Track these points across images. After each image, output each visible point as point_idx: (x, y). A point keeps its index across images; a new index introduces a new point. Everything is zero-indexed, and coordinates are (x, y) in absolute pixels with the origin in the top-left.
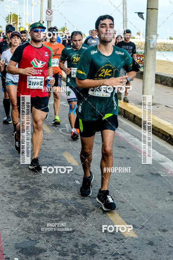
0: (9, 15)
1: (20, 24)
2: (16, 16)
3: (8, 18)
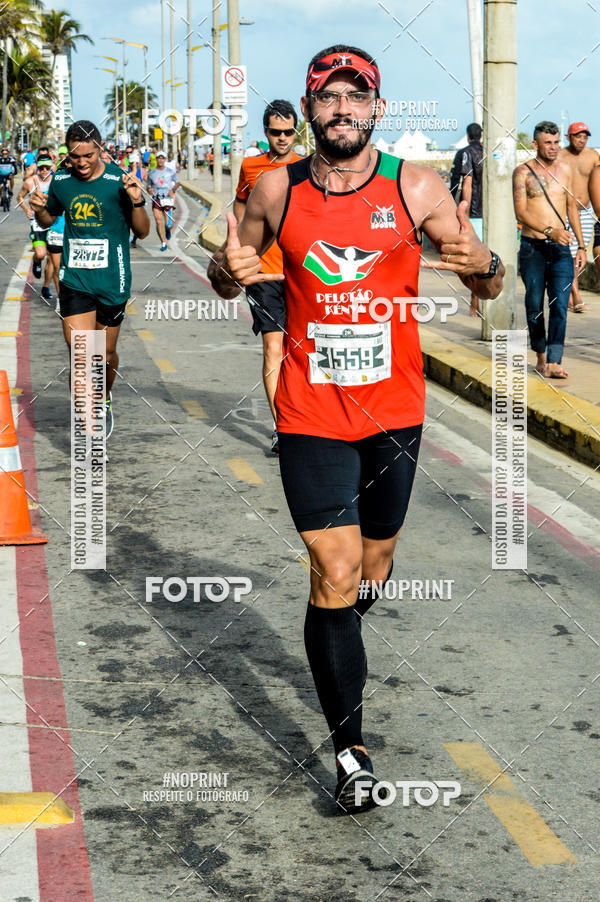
0: (115, 89)
2: (140, 90)
3: (114, 96)
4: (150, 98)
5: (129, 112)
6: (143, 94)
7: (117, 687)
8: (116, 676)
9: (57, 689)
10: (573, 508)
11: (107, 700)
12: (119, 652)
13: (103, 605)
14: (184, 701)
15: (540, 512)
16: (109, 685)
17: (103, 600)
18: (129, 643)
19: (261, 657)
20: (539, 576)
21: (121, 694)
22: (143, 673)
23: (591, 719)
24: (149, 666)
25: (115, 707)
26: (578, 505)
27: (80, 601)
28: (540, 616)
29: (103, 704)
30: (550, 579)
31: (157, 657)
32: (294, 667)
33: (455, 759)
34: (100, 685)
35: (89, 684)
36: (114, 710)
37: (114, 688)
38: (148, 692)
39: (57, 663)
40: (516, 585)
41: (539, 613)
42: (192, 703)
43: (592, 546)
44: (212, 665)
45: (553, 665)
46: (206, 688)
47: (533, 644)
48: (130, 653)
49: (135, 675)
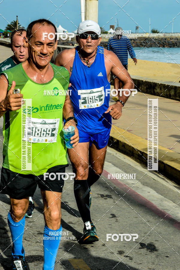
10: (118, 169)
15: (106, 171)
20: (105, 195)
23: (124, 250)
26: (120, 168)
28: (105, 210)
30: (109, 197)
33: (73, 265)
40: (96, 199)
41: (105, 209)
43: (125, 184)
45: (110, 229)
47: (103, 221)
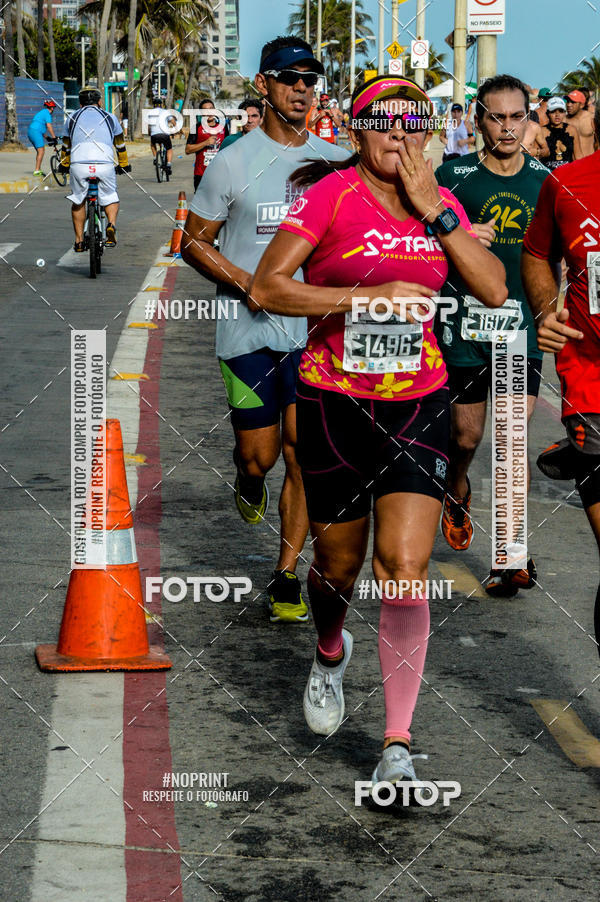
0: (305, 6)
1: (362, 48)
3: (304, 17)
4: (359, 21)
5: (326, 43)
6: (348, 14)
7: (258, 863)
8: (257, 849)
9: (173, 864)
11: (242, 880)
12: (264, 818)
13: (244, 754)
14: (351, 884)
16: (245, 860)
17: (245, 748)
18: (278, 805)
19: (464, 831)
21: (261, 874)
22: (295, 845)
24: (305, 837)
25: (252, 890)
27: (211, 748)
29: (236, 886)
31: (317, 825)
32: (511, 846)
34: (233, 859)
35: (217, 858)
36: (251, 893)
37: (252, 865)
38: (300, 872)
39: (175, 830)
42: (362, 888)
44: (395, 838)
46: (381, 868)
48: (279, 820)
49: (284, 849)
